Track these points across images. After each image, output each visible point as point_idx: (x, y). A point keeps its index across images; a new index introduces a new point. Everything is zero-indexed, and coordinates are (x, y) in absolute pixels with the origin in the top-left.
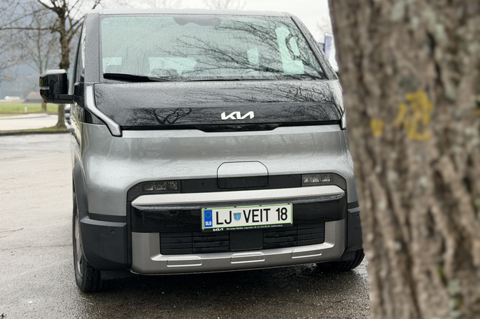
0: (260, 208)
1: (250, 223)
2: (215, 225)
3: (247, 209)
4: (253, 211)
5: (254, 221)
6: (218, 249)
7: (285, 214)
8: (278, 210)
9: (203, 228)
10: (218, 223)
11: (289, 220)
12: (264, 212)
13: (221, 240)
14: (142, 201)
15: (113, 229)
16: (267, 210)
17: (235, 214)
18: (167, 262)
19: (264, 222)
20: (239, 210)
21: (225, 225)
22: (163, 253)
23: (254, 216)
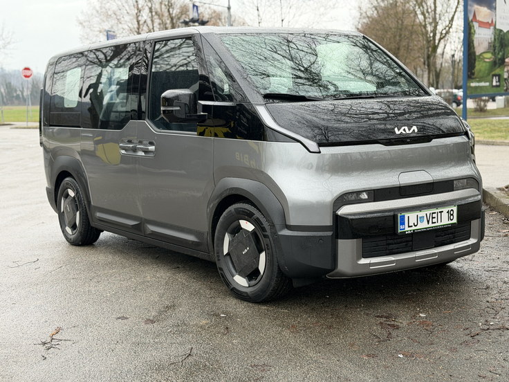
0: (436, 211)
1: (431, 225)
2: (407, 229)
3: (429, 212)
4: (433, 213)
5: (433, 223)
6: (404, 250)
7: (452, 215)
8: (448, 212)
9: (399, 231)
10: (409, 227)
11: (455, 221)
12: (439, 214)
13: (407, 241)
14: (345, 210)
15: (321, 238)
16: (441, 212)
17: (420, 218)
18: (370, 264)
19: (439, 224)
20: (422, 214)
21: (414, 228)
22: (365, 257)
23: (433, 218)
